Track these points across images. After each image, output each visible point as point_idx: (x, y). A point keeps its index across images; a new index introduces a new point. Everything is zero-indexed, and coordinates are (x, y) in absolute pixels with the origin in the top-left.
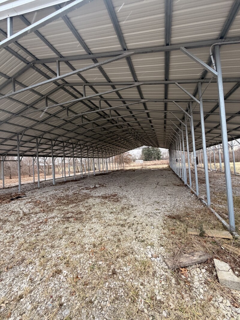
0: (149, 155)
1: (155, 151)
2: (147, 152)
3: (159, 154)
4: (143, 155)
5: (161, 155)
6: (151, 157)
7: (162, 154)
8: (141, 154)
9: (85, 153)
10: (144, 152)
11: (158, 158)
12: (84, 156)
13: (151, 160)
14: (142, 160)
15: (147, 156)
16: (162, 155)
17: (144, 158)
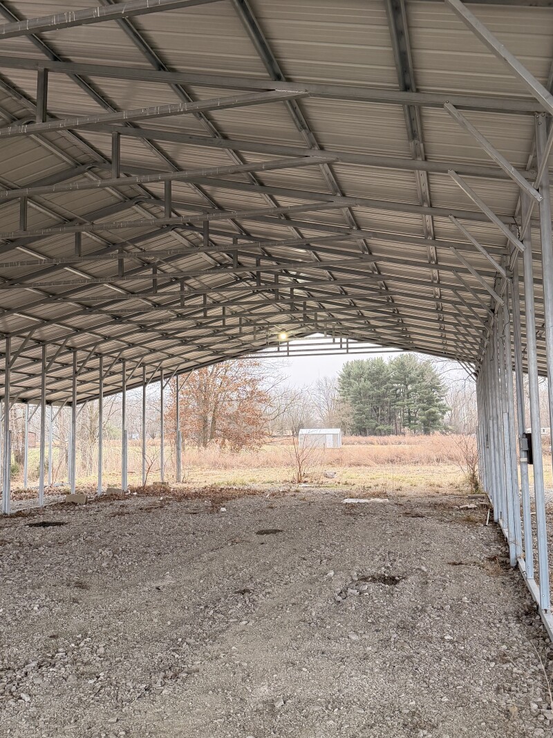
0: (379, 401)
1: (412, 382)
2: (368, 384)
3: (430, 401)
4: (343, 401)
5: (443, 406)
6: (391, 418)
7: (447, 401)
8: (337, 395)
9: (31, 375)
10: (350, 384)
11: (424, 422)
12: (22, 395)
13: (389, 432)
14: (338, 431)
15: (368, 408)
16: (449, 405)
17: (350, 420)
